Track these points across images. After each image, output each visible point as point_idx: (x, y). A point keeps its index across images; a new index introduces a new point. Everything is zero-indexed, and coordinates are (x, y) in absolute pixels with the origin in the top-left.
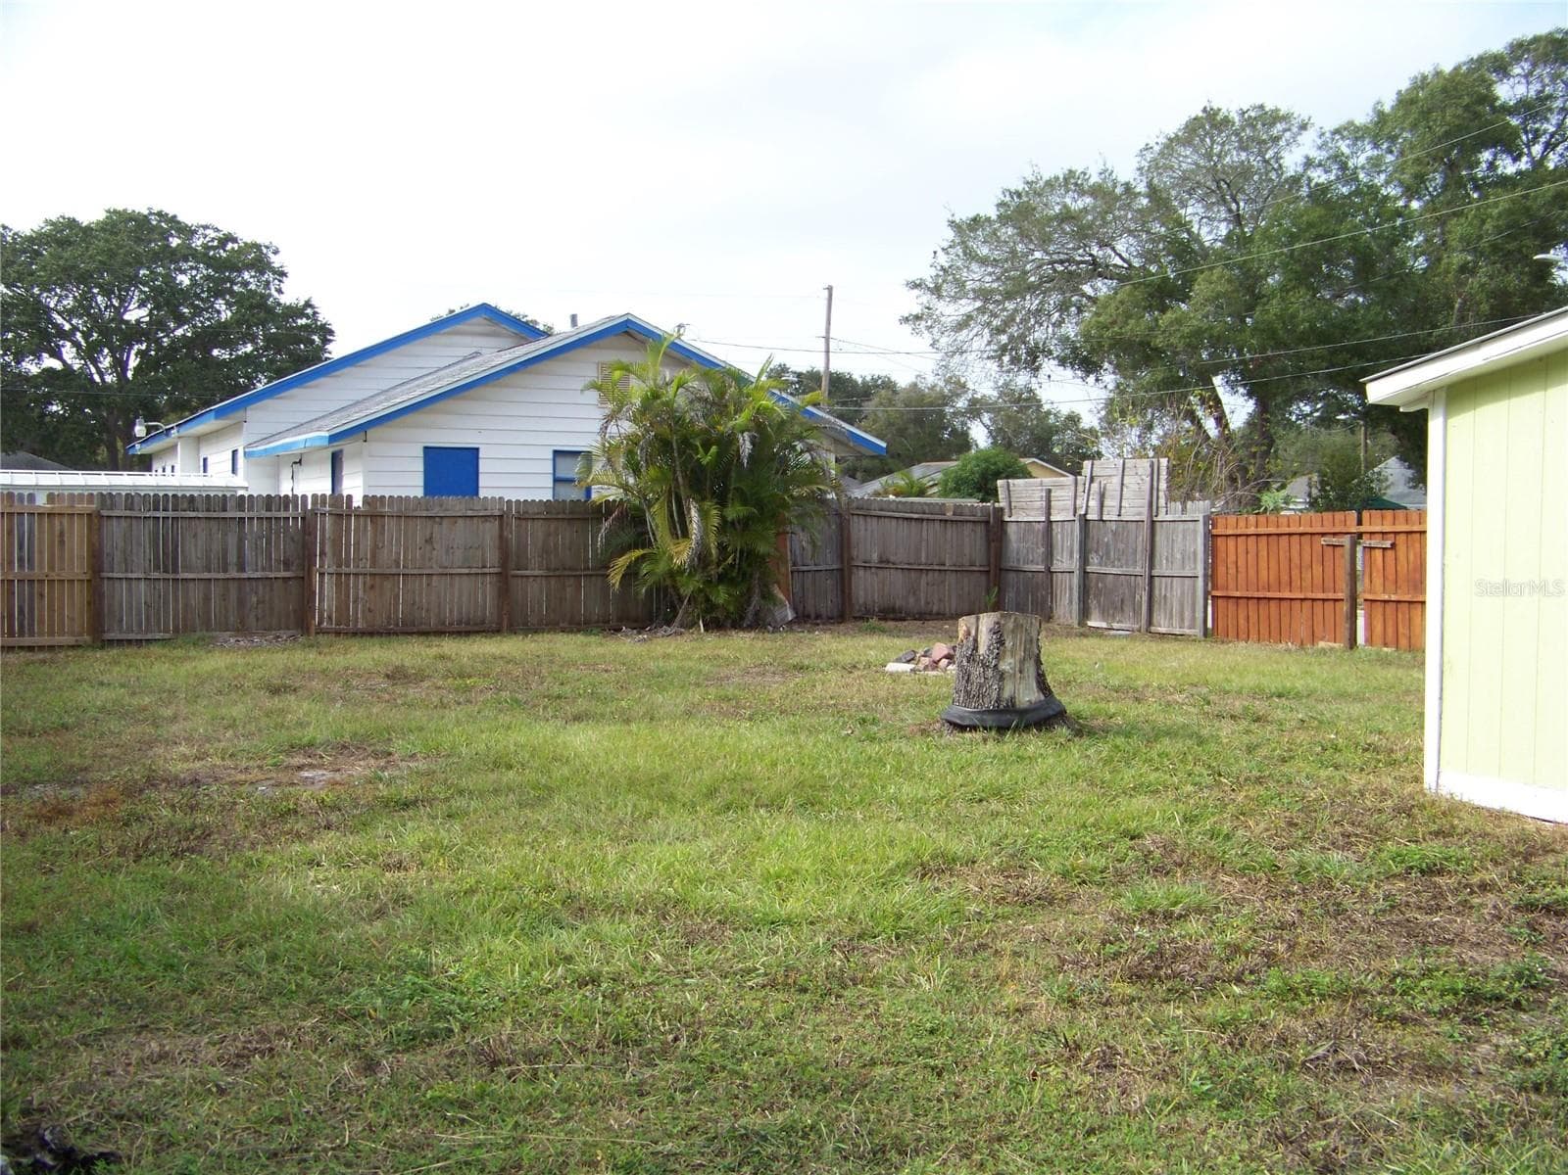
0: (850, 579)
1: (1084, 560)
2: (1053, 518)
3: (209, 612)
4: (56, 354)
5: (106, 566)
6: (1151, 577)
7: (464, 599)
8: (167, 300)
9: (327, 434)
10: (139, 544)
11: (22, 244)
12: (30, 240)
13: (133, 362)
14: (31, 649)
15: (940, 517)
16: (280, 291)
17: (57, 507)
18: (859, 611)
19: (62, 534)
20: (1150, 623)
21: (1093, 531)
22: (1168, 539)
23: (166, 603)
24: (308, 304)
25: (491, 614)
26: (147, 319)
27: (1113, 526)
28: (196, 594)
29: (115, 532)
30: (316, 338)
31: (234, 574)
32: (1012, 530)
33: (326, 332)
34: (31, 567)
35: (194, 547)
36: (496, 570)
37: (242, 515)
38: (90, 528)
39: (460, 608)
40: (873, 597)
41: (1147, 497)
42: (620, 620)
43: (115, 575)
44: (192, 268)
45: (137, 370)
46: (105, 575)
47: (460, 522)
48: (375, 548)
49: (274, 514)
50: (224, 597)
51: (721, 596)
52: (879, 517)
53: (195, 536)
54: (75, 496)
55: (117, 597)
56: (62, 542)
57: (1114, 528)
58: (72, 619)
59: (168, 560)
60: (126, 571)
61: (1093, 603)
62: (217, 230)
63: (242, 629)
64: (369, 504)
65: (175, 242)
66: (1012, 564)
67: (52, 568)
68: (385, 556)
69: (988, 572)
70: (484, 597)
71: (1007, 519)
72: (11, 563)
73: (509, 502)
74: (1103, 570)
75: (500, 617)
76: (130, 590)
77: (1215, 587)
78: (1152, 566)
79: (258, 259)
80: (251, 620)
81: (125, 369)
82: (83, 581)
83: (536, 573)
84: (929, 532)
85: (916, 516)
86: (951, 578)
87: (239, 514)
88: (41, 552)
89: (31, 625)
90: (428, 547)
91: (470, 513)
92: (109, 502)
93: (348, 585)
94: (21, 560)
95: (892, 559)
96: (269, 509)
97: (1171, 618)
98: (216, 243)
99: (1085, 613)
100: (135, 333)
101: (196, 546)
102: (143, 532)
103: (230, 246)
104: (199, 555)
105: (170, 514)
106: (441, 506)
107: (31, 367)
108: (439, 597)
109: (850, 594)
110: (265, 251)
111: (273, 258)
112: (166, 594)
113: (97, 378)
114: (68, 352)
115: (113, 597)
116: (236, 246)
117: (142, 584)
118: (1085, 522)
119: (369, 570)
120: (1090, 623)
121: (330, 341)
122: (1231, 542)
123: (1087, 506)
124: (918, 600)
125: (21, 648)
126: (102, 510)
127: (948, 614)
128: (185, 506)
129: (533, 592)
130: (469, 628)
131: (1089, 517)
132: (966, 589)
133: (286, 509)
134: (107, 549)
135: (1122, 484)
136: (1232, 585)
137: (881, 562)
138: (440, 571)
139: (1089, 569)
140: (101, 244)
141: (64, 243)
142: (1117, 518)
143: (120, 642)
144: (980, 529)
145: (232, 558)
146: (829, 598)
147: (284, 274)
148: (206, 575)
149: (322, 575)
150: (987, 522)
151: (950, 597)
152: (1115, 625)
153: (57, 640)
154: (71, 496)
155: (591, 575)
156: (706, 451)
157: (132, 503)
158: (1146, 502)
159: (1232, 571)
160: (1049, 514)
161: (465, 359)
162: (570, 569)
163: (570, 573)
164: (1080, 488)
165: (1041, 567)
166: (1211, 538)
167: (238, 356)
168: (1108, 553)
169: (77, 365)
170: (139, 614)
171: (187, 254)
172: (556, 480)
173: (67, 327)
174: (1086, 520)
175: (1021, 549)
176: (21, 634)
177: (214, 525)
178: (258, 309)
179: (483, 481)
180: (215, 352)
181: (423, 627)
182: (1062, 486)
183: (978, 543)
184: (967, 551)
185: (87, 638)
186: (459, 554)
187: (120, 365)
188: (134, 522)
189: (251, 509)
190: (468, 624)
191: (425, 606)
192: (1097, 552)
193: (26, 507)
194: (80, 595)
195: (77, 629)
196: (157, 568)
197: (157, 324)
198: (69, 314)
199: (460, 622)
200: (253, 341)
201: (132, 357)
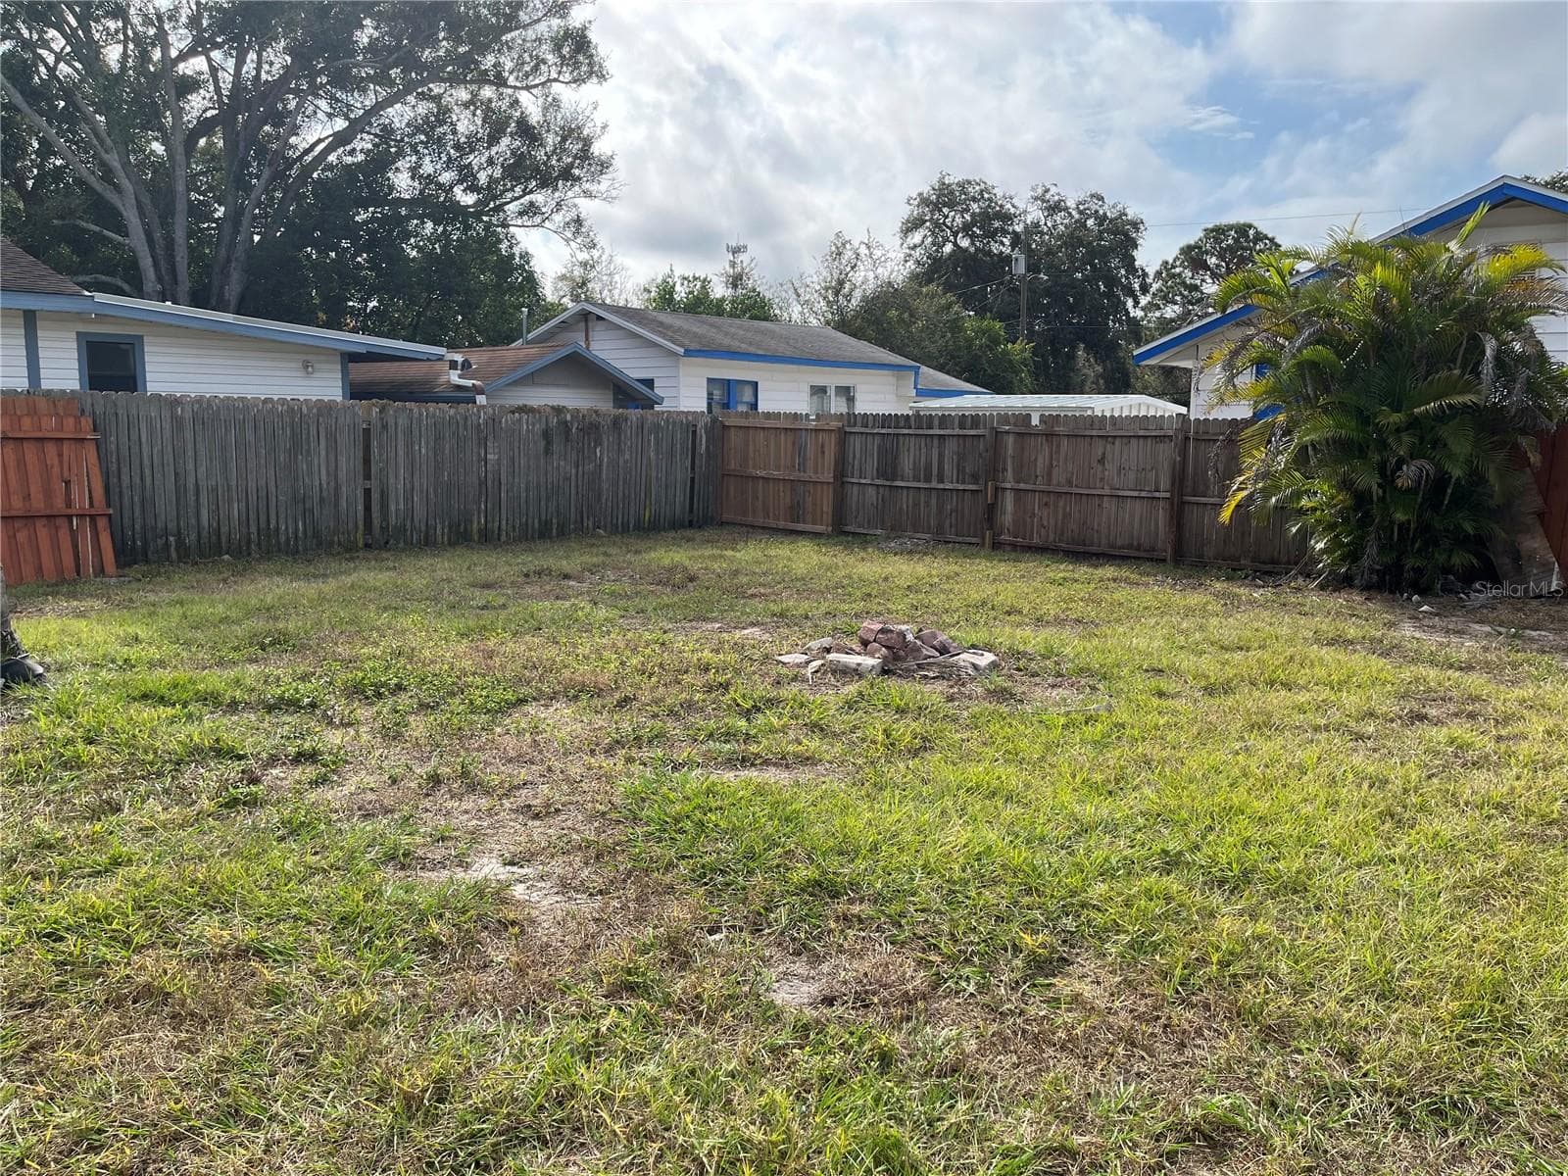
3: (916, 516)
5: (847, 473)
7: (1137, 520)
10: (871, 455)
17: (820, 424)
19: (823, 446)
28: (907, 502)
29: (856, 444)
34: (805, 471)
36: (1168, 495)
37: (943, 432)
38: (837, 442)
39: (1131, 531)
43: (854, 481)
46: (846, 480)
47: (1134, 442)
48: (1051, 466)
49: (968, 431)
53: (909, 450)
56: (823, 452)
59: (889, 468)
60: (861, 478)
64: (1045, 423)
67: (816, 472)
68: (1058, 476)
72: (794, 467)
75: (1167, 545)
76: (862, 493)
82: (830, 483)
83: (1215, 501)
87: (940, 432)
88: (810, 460)
89: (804, 514)
90: (1101, 468)
91: (1142, 433)
92: (852, 420)
93: (1025, 501)
94: (799, 465)
101: (909, 459)
102: (874, 447)
104: (911, 467)
105: (893, 431)
108: (1109, 519)
115: (852, 497)
117: (871, 489)
119: (1044, 487)
126: (848, 429)
130: (1136, 554)
134: (849, 459)
138: (1112, 492)
145: (935, 471)
148: (916, 485)
157: (868, 421)
170: (868, 510)
176: (798, 521)
177: (922, 441)
185: (831, 528)
186: (1130, 476)
188: (868, 438)
190: (1138, 549)
191: (1096, 527)
193: (804, 424)
194: (828, 495)
195: (825, 520)
196: (882, 476)
199: (1129, 547)
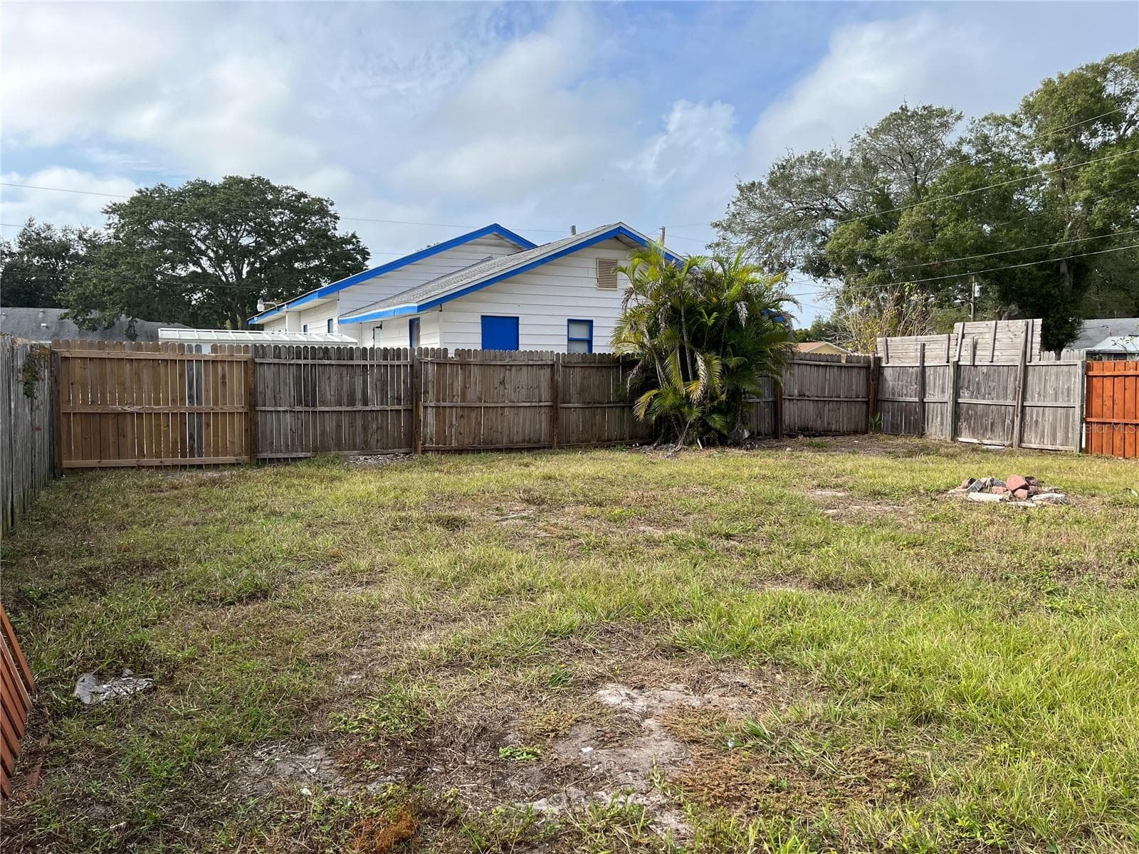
0: (781, 408)
1: (957, 394)
2: (926, 365)
3: (341, 437)
4: (197, 263)
5: (260, 402)
6: (1023, 407)
7: (528, 423)
8: (266, 233)
9: (416, 305)
10: (285, 384)
11: (174, 196)
12: (180, 194)
13: (246, 269)
14: (199, 467)
15: (838, 364)
16: (335, 229)
17: (219, 356)
18: (786, 430)
19: (224, 377)
20: (1021, 440)
21: (964, 374)
22: (1040, 380)
23: (307, 430)
24: (354, 236)
25: (545, 434)
26: (254, 244)
27: (985, 369)
28: (330, 424)
29: (266, 375)
30: (358, 257)
31: (359, 407)
32: (888, 374)
33: (365, 254)
34: (199, 403)
35: (329, 388)
36: (548, 404)
37: (366, 363)
38: (246, 373)
39: (524, 430)
40: (794, 419)
41: (1022, 347)
42: (631, 438)
43: (267, 409)
44: (281, 213)
45: (247, 273)
46: (258, 408)
47: (524, 369)
48: (464, 388)
49: (389, 362)
50: (352, 424)
51: (717, 421)
52: (799, 364)
53: (329, 378)
54: (235, 347)
55: (269, 426)
56: (224, 383)
57: (985, 371)
58: (233, 443)
59: (307, 396)
60: (276, 405)
61: (963, 425)
62: (294, 190)
63: (366, 449)
64: (459, 355)
65: (270, 197)
66: (888, 396)
67: (216, 403)
68: (472, 394)
69: (867, 403)
70: (539, 424)
71: (884, 365)
72: (183, 399)
73: (558, 354)
74: (974, 401)
75: (552, 436)
76: (279, 420)
77: (1089, 415)
78: (1024, 399)
79: (321, 208)
80: (373, 442)
81: (241, 274)
82: (241, 413)
83: (576, 405)
84: (831, 374)
85: (823, 363)
86: (844, 407)
87: (363, 362)
88: (207, 391)
89: (200, 447)
90: (502, 388)
91: (531, 363)
92: (261, 352)
93: (444, 416)
94: (191, 397)
95: (807, 393)
96: (385, 359)
97: (1043, 436)
98: (294, 198)
99: (956, 432)
100: (246, 252)
101: (330, 386)
102: (289, 376)
103: (302, 200)
104: (333, 393)
105: (310, 361)
106: (511, 357)
107: (181, 271)
108: (509, 423)
109: (781, 418)
110: (325, 203)
111: (330, 208)
112: (307, 424)
113: (223, 278)
114: (205, 262)
115: (265, 424)
116: (306, 200)
117: (288, 416)
118: (957, 367)
119: (459, 404)
120: (960, 439)
121: (368, 259)
122: (1108, 382)
123: (960, 355)
124: (822, 422)
125: (192, 466)
126: (256, 360)
127: (844, 432)
128: (321, 354)
129: (574, 418)
130: (530, 445)
131: (960, 363)
132: (853, 413)
133: (399, 359)
134: (260, 388)
135: (995, 339)
136: (1107, 412)
137: (800, 396)
138: (510, 404)
139: (960, 400)
140: (222, 195)
141: (199, 196)
142: (989, 364)
143: (271, 460)
144: (863, 372)
145: (359, 395)
146: (767, 421)
147: (337, 218)
148: (339, 409)
149: (425, 408)
150: (868, 368)
151: (843, 419)
152: (986, 441)
153: (221, 459)
154: (231, 347)
155: (612, 407)
156: (709, 316)
157: (280, 353)
158: (1020, 352)
159: (1109, 403)
160: (923, 361)
161: (483, 261)
162: (598, 403)
163: (598, 405)
164: (953, 343)
165: (917, 399)
166: (1088, 378)
167: (310, 267)
168: (978, 390)
169: (211, 270)
170: (286, 436)
171: (277, 204)
172: (570, 340)
173: (203, 247)
174: (958, 366)
175: (897, 386)
176: (192, 455)
177: (344, 371)
178: (323, 239)
179: (522, 340)
180: (296, 265)
181: (498, 446)
182: (936, 341)
183: (861, 382)
184: (854, 387)
185: (245, 458)
186: (524, 392)
187: (238, 272)
188: (282, 368)
189: (372, 358)
190: (529, 442)
191: (500, 430)
192: (968, 388)
193: (194, 356)
194: (239, 425)
195: (237, 451)
196: (300, 403)
197: (259, 246)
198: (203, 240)
199: (524, 441)
200: (319, 259)
201: (245, 266)
